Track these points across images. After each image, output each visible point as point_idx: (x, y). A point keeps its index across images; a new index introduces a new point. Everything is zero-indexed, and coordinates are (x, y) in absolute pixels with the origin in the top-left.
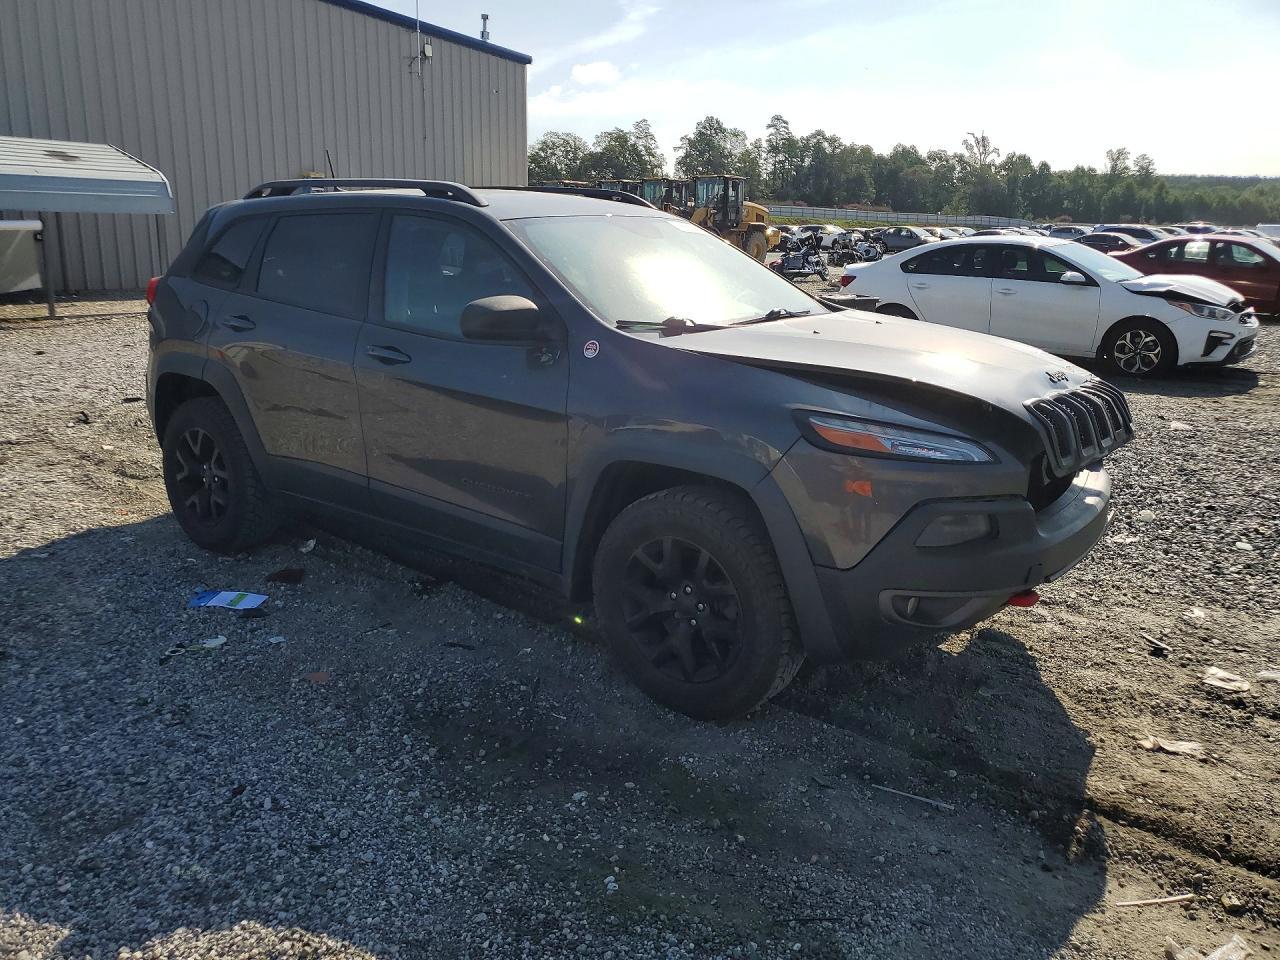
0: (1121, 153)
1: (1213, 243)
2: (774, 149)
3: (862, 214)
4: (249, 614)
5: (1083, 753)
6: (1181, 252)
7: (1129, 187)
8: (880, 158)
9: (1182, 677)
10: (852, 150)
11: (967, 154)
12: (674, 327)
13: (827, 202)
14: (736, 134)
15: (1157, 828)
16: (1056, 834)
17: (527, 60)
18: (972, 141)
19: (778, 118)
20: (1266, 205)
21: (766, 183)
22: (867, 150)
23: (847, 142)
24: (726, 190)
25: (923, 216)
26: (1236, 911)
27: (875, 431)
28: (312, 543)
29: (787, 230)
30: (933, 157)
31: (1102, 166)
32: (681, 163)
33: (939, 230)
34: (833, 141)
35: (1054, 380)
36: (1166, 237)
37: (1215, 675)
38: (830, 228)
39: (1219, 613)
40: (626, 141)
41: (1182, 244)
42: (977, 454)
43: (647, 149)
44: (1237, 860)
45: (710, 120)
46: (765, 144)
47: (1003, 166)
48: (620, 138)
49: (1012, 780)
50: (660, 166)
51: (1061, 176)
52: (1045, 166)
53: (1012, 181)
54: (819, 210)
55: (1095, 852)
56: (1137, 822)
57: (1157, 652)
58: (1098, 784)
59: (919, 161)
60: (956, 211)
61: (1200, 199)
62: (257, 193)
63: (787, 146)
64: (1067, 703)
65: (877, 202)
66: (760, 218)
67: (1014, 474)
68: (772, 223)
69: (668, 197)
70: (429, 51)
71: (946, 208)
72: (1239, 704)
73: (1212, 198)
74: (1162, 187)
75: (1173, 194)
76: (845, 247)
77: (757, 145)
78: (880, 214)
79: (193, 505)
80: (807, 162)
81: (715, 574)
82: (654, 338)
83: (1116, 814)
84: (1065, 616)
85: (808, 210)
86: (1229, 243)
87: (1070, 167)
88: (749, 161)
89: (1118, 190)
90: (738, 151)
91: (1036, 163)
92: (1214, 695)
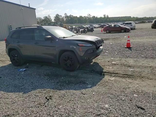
0: (105, 15)
1: (114, 25)
2: (65, 17)
3: (77, 24)
4: (25, 71)
5: (103, 69)
6: (111, 26)
7: (106, 19)
8: (78, 17)
9: (111, 63)
10: (75, 17)
11: (88, 16)
12: (64, 38)
13: (72, 23)
14: (61, 16)
15: (108, 73)
16: (101, 74)
17: (35, 9)
18: (88, 15)
19: (66, 13)
20: (120, 20)
21: (65, 21)
22: (76, 17)
23: (74, 16)
24: (61, 23)
25: (84, 24)
26: (114, 76)
27: (83, 44)
28: (28, 64)
29: (69, 27)
30: (84, 17)
31: (103, 17)
32: (54, 20)
33: (86, 26)
34: (72, 16)
35: (97, 39)
36: (110, 24)
37: (113, 63)
38: (74, 26)
39: (114, 58)
40: (47, 17)
41: (111, 25)
42: (91, 45)
43: (50, 18)
44: (114, 74)
45: (57, 14)
46: (64, 17)
47: (92, 17)
48: (46, 17)
49: (97, 71)
50: (52, 20)
51: (99, 18)
52: (97, 17)
53: (93, 19)
54: (72, 24)
55: (104, 75)
56: (107, 73)
57: (109, 62)
58: (104, 71)
59: (83, 17)
60: (88, 23)
61: (114, 20)
62: (17, 28)
63: (67, 17)
64: (101, 66)
65: (78, 23)
66: (65, 26)
67: (94, 47)
68: (67, 26)
69: (54, 24)
70: (23, 9)
71: (86, 23)
72: (115, 64)
73: (115, 19)
74: (110, 18)
75: (111, 19)
76: (76, 29)
77: (63, 17)
78: (79, 24)
79: (14, 62)
80: (70, 18)
81: (71, 59)
82: (63, 39)
83: (105, 72)
84: (101, 60)
85: (70, 24)
86: (116, 25)
87: (100, 17)
88: (63, 19)
89: (105, 19)
90: (61, 18)
91: (96, 17)
92: (113, 64)
